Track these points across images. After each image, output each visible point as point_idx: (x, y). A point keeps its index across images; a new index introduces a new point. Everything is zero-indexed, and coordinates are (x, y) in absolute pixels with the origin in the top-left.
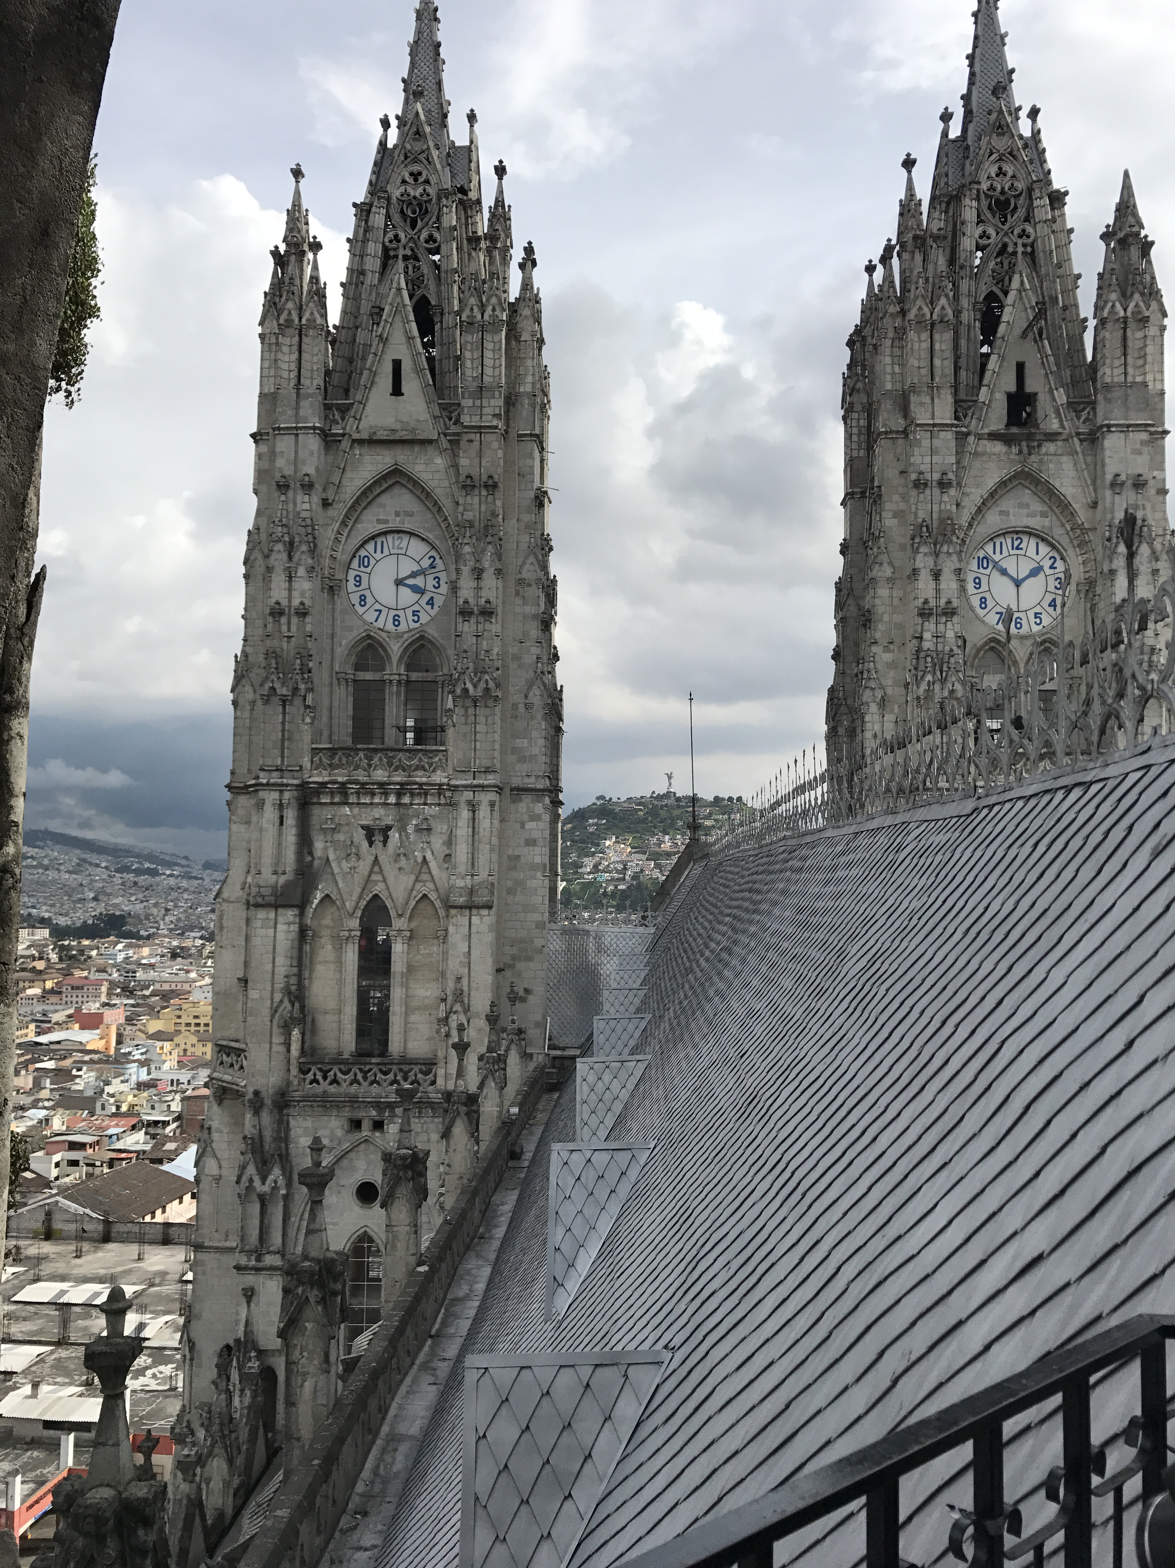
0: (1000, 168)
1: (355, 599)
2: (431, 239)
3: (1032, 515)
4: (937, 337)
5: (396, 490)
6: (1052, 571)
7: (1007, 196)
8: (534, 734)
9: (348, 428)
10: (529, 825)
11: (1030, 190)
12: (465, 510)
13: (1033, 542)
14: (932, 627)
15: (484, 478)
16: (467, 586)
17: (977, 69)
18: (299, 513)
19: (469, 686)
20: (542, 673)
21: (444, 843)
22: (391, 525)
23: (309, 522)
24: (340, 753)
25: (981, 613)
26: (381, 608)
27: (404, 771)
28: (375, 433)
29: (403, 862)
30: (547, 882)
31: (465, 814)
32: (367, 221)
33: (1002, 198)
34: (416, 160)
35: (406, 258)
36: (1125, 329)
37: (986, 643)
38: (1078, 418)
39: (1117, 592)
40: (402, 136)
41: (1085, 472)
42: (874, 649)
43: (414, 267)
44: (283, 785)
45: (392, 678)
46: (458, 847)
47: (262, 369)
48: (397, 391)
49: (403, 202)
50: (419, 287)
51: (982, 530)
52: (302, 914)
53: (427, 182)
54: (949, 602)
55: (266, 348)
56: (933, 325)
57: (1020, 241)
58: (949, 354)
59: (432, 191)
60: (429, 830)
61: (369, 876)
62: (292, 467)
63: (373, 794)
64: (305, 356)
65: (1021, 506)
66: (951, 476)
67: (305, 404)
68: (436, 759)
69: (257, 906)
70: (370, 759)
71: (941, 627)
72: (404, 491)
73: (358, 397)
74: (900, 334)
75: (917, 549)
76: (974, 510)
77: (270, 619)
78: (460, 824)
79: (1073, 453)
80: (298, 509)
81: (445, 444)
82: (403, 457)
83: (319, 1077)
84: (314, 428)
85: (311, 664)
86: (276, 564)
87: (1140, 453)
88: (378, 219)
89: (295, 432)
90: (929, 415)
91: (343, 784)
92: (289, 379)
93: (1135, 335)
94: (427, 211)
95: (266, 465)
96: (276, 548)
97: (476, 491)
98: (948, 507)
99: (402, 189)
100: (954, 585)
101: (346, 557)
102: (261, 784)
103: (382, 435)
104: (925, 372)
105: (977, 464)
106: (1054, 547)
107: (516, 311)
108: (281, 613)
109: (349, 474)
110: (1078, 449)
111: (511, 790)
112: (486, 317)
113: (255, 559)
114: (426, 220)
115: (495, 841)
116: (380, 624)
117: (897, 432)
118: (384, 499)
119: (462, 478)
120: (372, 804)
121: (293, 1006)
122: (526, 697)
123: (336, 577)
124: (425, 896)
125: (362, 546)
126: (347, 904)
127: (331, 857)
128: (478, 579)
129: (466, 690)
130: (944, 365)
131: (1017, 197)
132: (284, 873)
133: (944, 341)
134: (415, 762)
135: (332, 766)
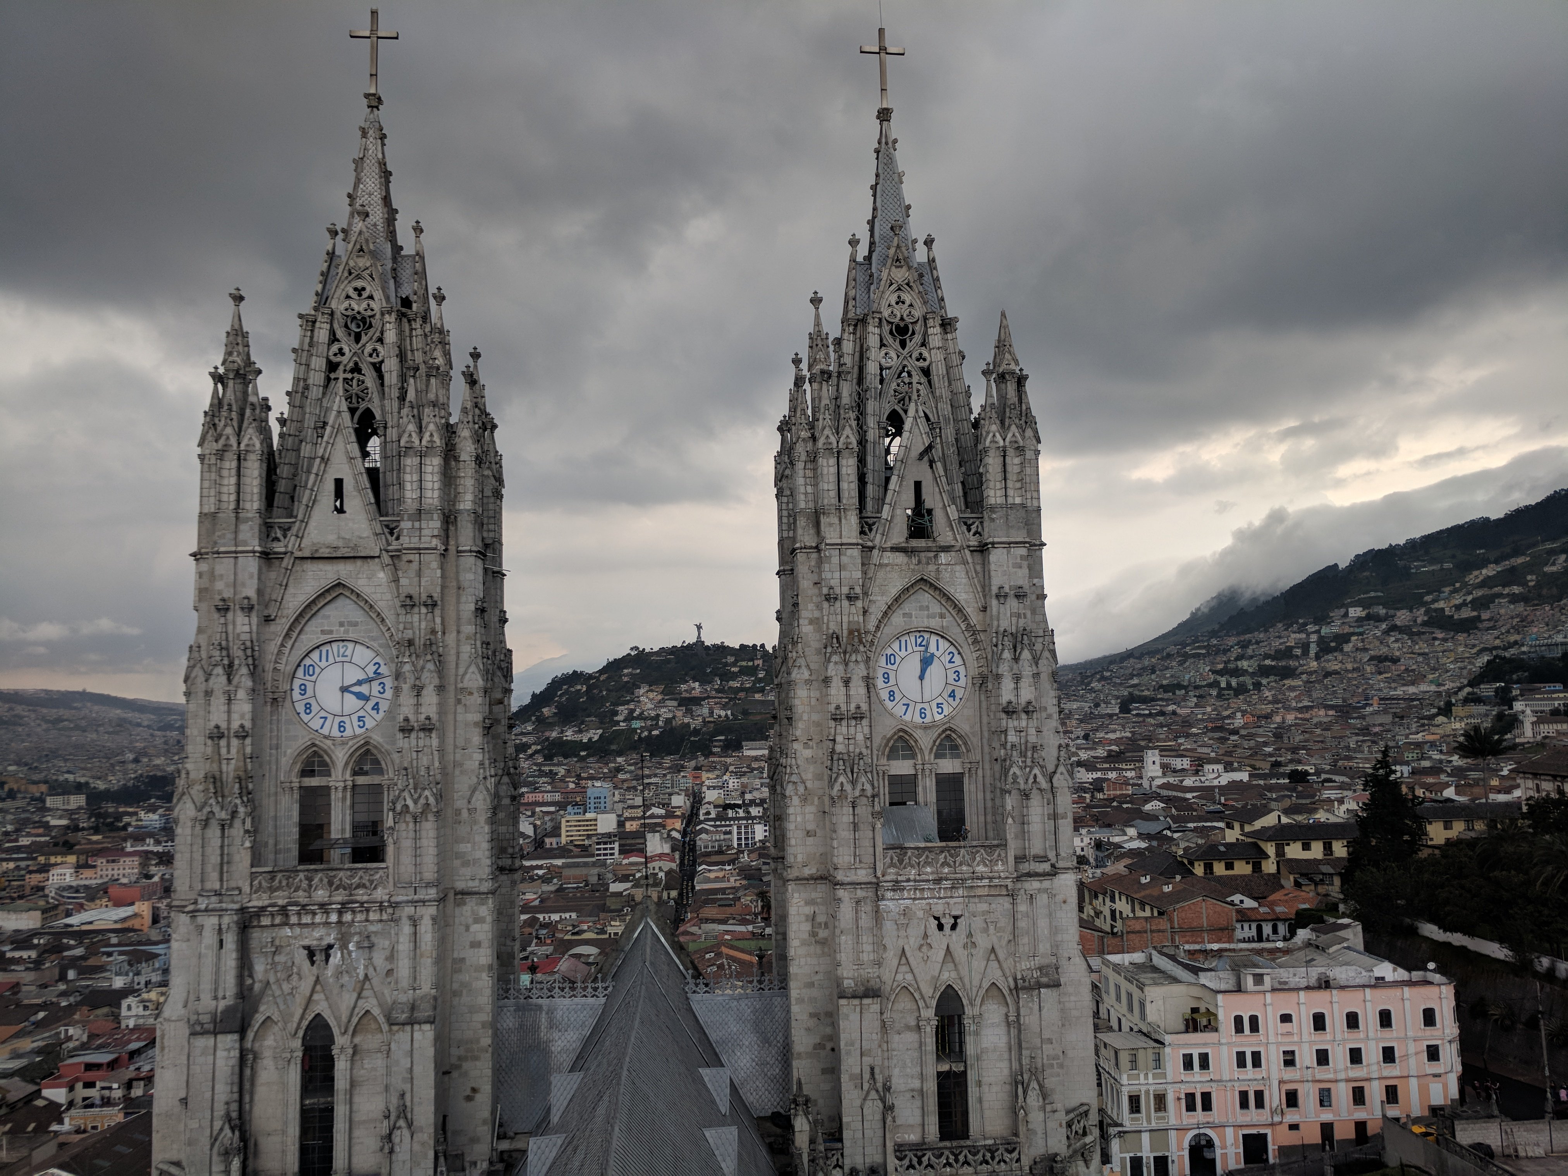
0: (899, 297)
1: (300, 707)
2: (374, 354)
3: (932, 616)
4: (843, 462)
5: (341, 602)
6: (952, 665)
7: (905, 322)
8: (477, 838)
9: (290, 546)
10: (475, 928)
11: (925, 319)
12: (405, 628)
13: (934, 639)
14: (844, 730)
15: (424, 597)
16: (407, 700)
18: (238, 635)
19: (410, 802)
20: (485, 778)
21: (387, 959)
22: (335, 636)
23: (249, 644)
24: (280, 875)
25: (889, 705)
26: (326, 715)
27: (345, 889)
28: (317, 551)
29: (345, 979)
31: (407, 929)
32: (311, 335)
33: (902, 324)
34: (358, 277)
35: (349, 371)
36: (1004, 456)
37: (895, 733)
38: (969, 530)
39: (1004, 693)
41: (976, 580)
42: (796, 745)
43: (358, 380)
44: (222, 910)
45: (338, 784)
46: (400, 963)
47: (201, 488)
48: (339, 508)
49: (347, 316)
50: (363, 400)
51: (888, 631)
52: (242, 1039)
53: (371, 297)
54: (858, 707)
55: (206, 466)
56: (838, 452)
57: (918, 365)
58: (854, 478)
59: (375, 306)
60: (371, 946)
61: (311, 996)
62: (232, 591)
63: (314, 914)
64: (243, 480)
65: (921, 608)
66: (858, 590)
67: (243, 527)
68: (377, 876)
69: (198, 1033)
70: (310, 880)
71: (852, 730)
72: (348, 601)
73: (301, 515)
74: (813, 458)
75: (830, 658)
76: (879, 616)
77: (209, 742)
78: (401, 940)
79: (965, 563)
80: (238, 632)
81: (386, 559)
82: (345, 572)
84: (254, 552)
85: (251, 786)
86: (216, 687)
87: (1021, 567)
88: (322, 334)
89: (234, 555)
90: (837, 534)
91: (283, 906)
92: (229, 503)
93: (1014, 461)
94: (371, 326)
95: (205, 583)
96: (215, 672)
97: (416, 610)
98: (856, 619)
99: (346, 304)
100: (863, 691)
101: (290, 668)
102: (199, 911)
103: (324, 552)
104: (833, 494)
105: (881, 574)
106: (952, 644)
107: (454, 433)
108: (221, 736)
109: (291, 590)
110: (970, 560)
111: (456, 894)
112: (424, 443)
113: (196, 677)
114: (370, 334)
115: (436, 954)
116: (325, 731)
117: (811, 548)
118: (328, 611)
119: (402, 598)
120: (313, 923)
121: (233, 1132)
122: (469, 802)
123: (280, 689)
124: (368, 1011)
125: (307, 655)
126: (289, 1025)
127: (272, 980)
128: (418, 695)
129: (407, 806)
130: (850, 487)
131: (914, 323)
132: (224, 998)
133: (849, 466)
134: (356, 880)
135: (272, 890)
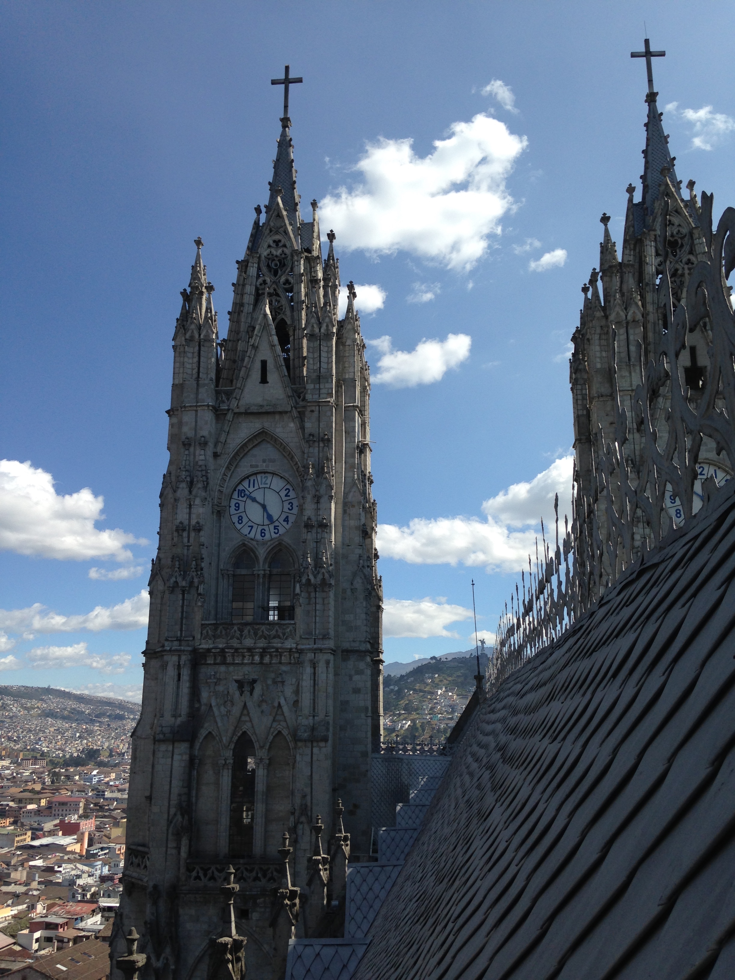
1: (235, 519)
2: (287, 282)
3: (710, 451)
4: (631, 331)
5: (263, 445)
7: (676, 238)
9: (231, 405)
10: (356, 678)
12: (308, 457)
13: (712, 469)
15: (322, 435)
16: (309, 508)
17: (650, 159)
18: (197, 462)
19: (311, 577)
20: (363, 566)
21: (293, 692)
22: (260, 468)
23: (204, 468)
24: (221, 627)
25: (677, 520)
26: (252, 524)
27: (265, 639)
28: (249, 409)
29: (264, 706)
30: (369, 721)
31: (308, 670)
32: (245, 273)
33: (673, 239)
34: (277, 233)
35: (270, 295)
40: (268, 220)
43: (276, 300)
44: (180, 651)
45: (259, 573)
46: (304, 695)
47: (174, 368)
48: (264, 380)
49: (269, 259)
50: (279, 313)
52: (192, 747)
53: (285, 246)
55: (177, 354)
56: (628, 324)
57: (686, 267)
59: (287, 251)
60: (283, 682)
61: (240, 717)
62: (193, 432)
63: (244, 657)
64: (202, 359)
67: (202, 390)
68: (288, 630)
69: (160, 741)
70: (241, 631)
72: (269, 446)
73: (239, 385)
77: (175, 534)
78: (304, 678)
80: (197, 460)
81: (295, 413)
82: (267, 423)
83: (201, 875)
84: (208, 406)
85: (203, 565)
86: (181, 496)
88: (253, 271)
89: (195, 408)
91: (223, 650)
92: (192, 374)
94: (284, 265)
95: (176, 431)
96: (181, 486)
97: (316, 444)
99: (268, 251)
101: (229, 491)
102: (165, 651)
103: (254, 409)
106: (728, 473)
107: (342, 326)
108: (184, 530)
109: (232, 435)
111: (343, 652)
112: (322, 330)
113: (167, 494)
114: (284, 270)
115: (330, 690)
116: (252, 535)
118: (255, 451)
119: (307, 436)
120: (242, 663)
121: (183, 818)
122: (352, 584)
123: (223, 504)
124: (280, 732)
125: (240, 483)
126: (224, 739)
127: (213, 704)
128: (318, 502)
129: (309, 580)
131: (682, 238)
132: (180, 716)
133: (636, 334)
134: (273, 632)
135: (215, 637)
